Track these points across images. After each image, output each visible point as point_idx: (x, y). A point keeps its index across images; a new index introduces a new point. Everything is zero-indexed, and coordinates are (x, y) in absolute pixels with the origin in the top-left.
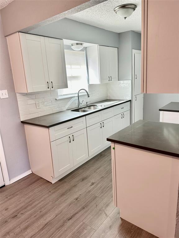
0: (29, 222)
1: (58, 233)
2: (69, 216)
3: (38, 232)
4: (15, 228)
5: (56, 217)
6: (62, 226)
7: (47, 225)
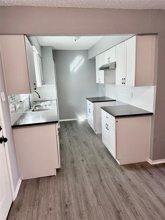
0: (83, 200)
1: (107, 190)
2: (99, 180)
3: (97, 198)
4: (79, 209)
5: (93, 185)
6: (104, 186)
7: (96, 193)
